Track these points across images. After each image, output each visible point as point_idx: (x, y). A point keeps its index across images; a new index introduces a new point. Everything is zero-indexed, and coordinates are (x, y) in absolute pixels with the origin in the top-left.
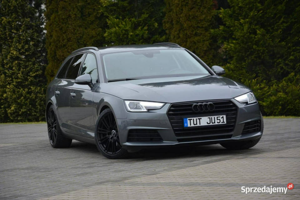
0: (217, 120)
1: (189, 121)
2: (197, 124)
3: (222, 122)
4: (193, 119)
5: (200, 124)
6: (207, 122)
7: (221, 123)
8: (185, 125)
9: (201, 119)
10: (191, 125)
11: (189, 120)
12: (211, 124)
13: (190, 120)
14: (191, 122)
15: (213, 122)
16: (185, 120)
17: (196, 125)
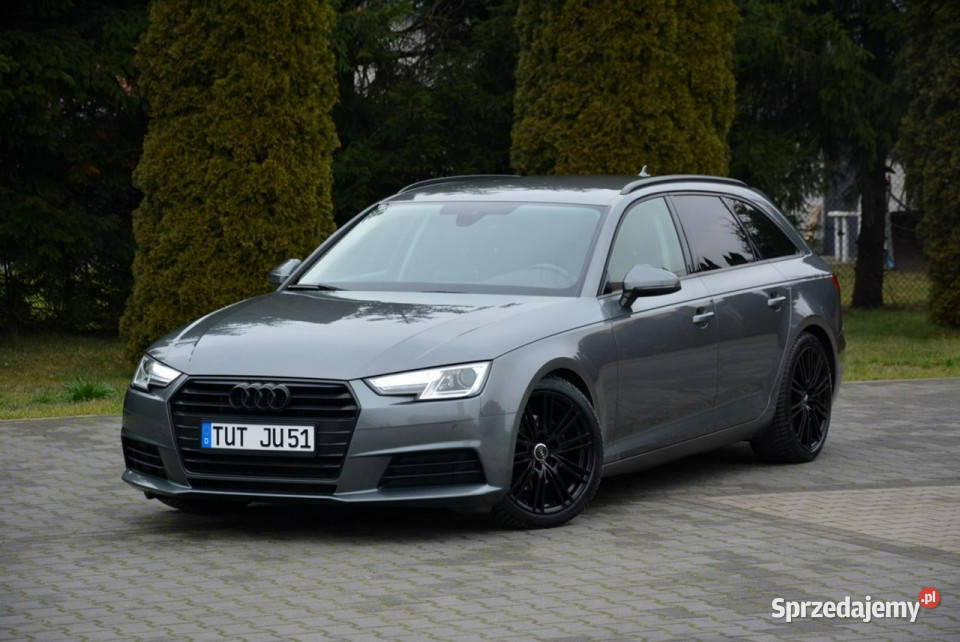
0: (290, 437)
1: (214, 432)
2: (233, 443)
3: (302, 447)
4: (226, 428)
5: (242, 444)
6: (262, 442)
7: (298, 449)
8: (205, 441)
9: (246, 429)
10: (218, 443)
11: (215, 428)
12: (272, 448)
13: (218, 429)
14: (220, 436)
15: (278, 442)
16: (204, 427)
17: (231, 447)
